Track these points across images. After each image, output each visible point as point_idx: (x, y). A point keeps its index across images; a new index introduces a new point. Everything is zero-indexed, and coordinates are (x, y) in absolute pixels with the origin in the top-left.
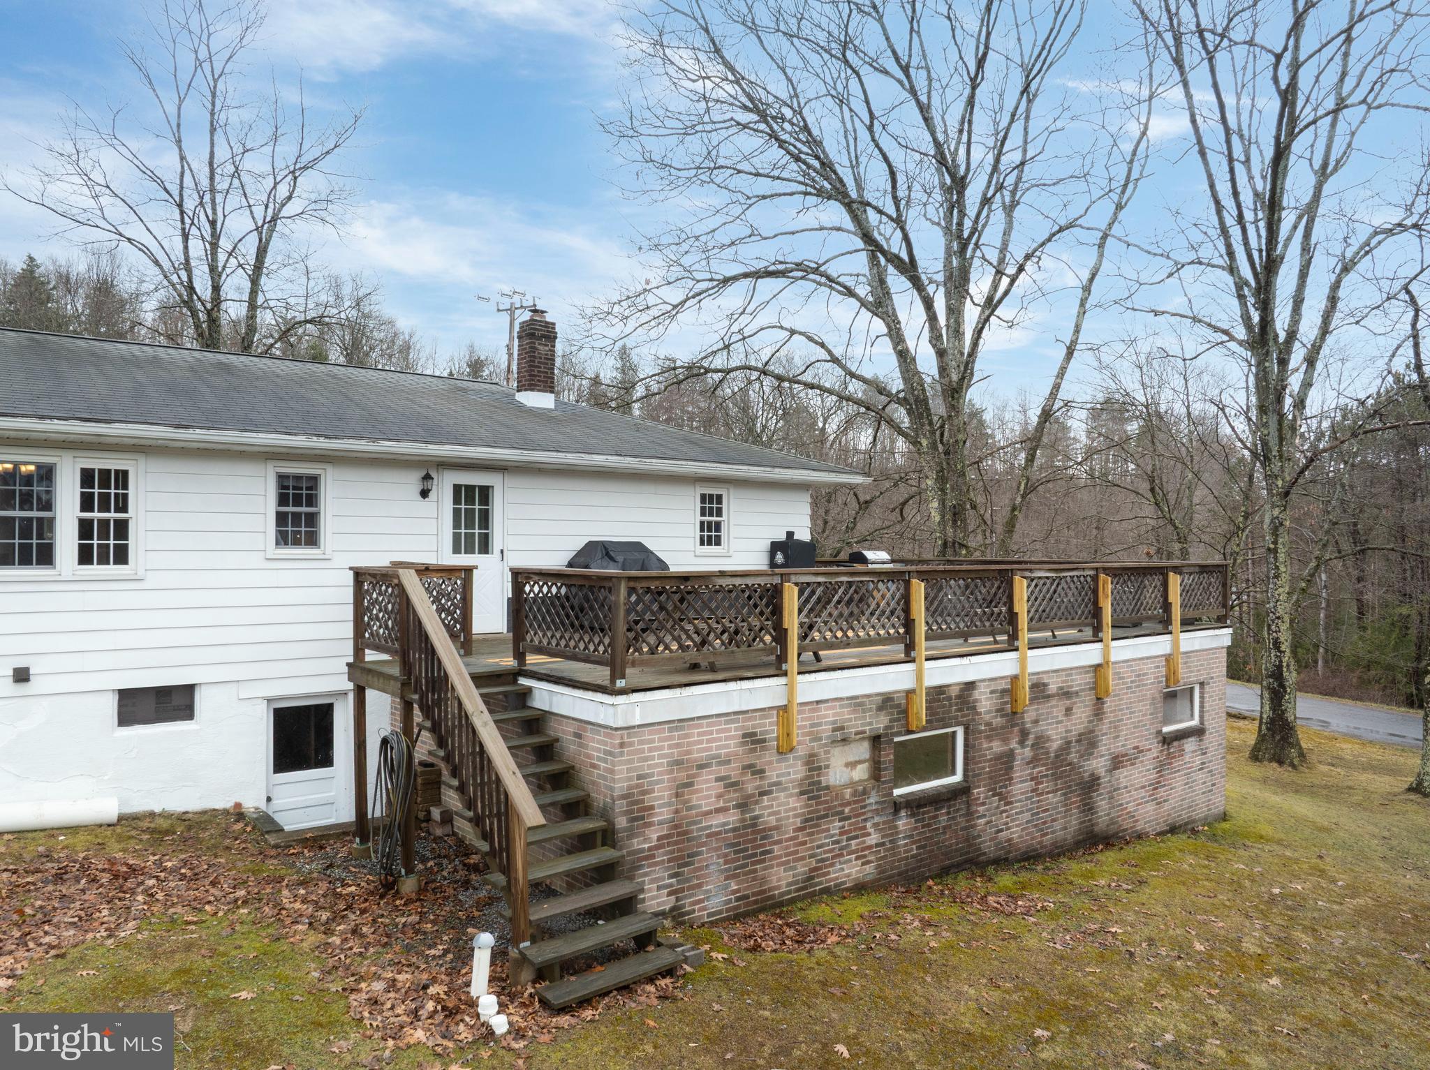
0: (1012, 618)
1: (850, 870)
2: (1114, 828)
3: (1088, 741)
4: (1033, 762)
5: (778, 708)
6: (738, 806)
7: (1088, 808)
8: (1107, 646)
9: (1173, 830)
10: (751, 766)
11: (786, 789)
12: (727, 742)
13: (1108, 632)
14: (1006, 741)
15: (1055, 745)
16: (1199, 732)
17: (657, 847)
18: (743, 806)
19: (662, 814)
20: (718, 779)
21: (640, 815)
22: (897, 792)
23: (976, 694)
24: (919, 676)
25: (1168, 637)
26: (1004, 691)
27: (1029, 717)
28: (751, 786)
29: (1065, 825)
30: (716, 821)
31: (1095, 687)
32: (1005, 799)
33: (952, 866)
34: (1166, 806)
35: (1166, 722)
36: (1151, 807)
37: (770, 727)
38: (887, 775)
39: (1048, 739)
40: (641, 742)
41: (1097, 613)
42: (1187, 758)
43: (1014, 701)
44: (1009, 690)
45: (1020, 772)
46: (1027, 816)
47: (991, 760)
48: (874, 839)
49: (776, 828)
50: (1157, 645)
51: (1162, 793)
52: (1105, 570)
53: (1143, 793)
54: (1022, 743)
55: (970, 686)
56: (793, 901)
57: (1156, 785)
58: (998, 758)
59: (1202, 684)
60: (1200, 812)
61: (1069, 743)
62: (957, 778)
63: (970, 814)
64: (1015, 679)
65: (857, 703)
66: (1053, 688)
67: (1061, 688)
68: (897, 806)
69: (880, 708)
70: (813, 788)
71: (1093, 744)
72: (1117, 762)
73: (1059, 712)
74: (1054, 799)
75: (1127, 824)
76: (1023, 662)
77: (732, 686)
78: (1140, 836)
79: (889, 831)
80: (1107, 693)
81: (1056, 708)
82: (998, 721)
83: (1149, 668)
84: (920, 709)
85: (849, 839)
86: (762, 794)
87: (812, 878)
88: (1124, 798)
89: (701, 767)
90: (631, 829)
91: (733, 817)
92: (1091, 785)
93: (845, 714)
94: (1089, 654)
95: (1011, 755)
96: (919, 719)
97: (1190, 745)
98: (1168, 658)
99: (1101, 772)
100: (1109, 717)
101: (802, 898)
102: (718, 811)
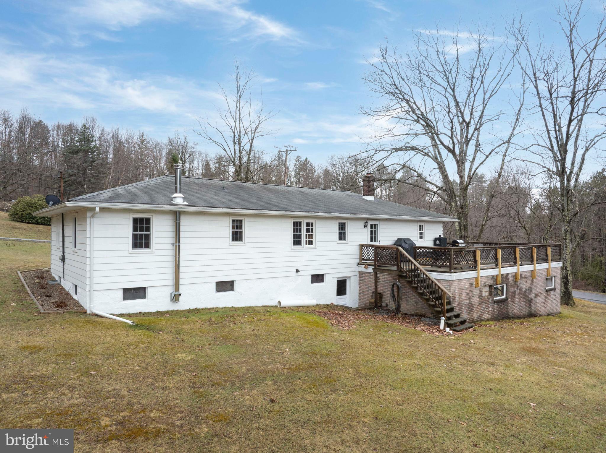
0: (515, 258)
1: (486, 316)
2: (535, 313)
3: (530, 290)
4: (519, 294)
5: (475, 278)
7: (530, 307)
8: (535, 266)
9: (548, 315)
10: (471, 290)
11: (476, 296)
12: (466, 285)
13: (535, 262)
14: (514, 288)
15: (524, 290)
16: (554, 289)
17: (457, 306)
18: (469, 299)
19: (457, 299)
20: (466, 293)
21: (454, 298)
22: (495, 299)
23: (509, 276)
24: (500, 271)
25: (547, 264)
26: (514, 276)
27: (519, 282)
28: (471, 295)
29: (525, 311)
30: (465, 302)
31: (532, 276)
32: (514, 302)
33: (504, 318)
34: (547, 309)
35: (547, 286)
36: (543, 308)
37: (473, 282)
38: (493, 294)
39: (522, 289)
40: (455, 284)
41: (532, 257)
42: (551, 296)
43: (516, 278)
44: (515, 275)
45: (517, 296)
46: (518, 307)
47: (511, 293)
48: (490, 309)
49: (474, 304)
50: (545, 266)
51: (546, 305)
52: (534, 246)
53: (542, 304)
54: (517, 289)
55: (508, 274)
56: (477, 321)
57: (545, 303)
58: (513, 292)
59: (555, 277)
60: (555, 311)
61: (526, 290)
62: (504, 297)
63: (507, 305)
64: (516, 273)
65: (488, 277)
66: (523, 276)
67: (525, 276)
68: (494, 302)
69: (492, 279)
70: (480, 296)
71: (531, 291)
72: (536, 296)
73: (524, 282)
74: (523, 304)
75: (538, 312)
76: (518, 269)
77: (468, 272)
78: (541, 315)
79: (493, 307)
80: (535, 277)
81: (524, 280)
82: (513, 283)
83: (543, 271)
84: (500, 279)
85: (486, 308)
86: (473, 297)
87: (480, 317)
88: (538, 305)
89: (463, 290)
90: (453, 302)
91: (467, 301)
92: (530, 301)
93: (486, 280)
94: (530, 267)
95: (515, 292)
96: (500, 282)
97: (552, 293)
98: (547, 269)
99: (533, 298)
100: (535, 284)
101: (479, 321)
102: (466, 299)
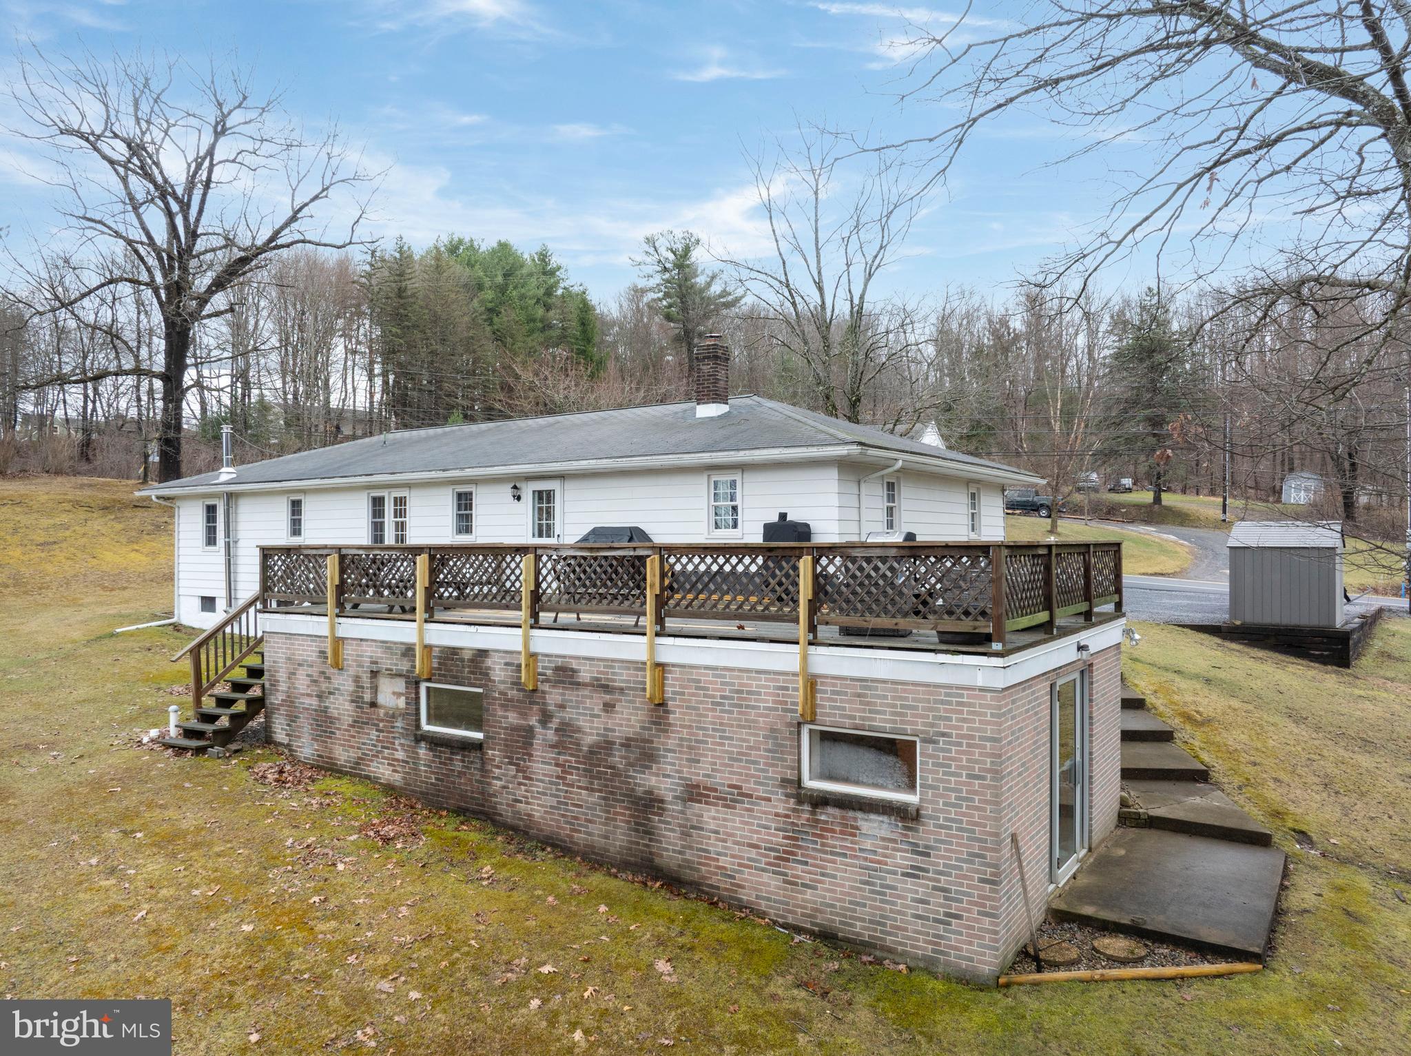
1: (385, 771)
3: (646, 755)
4: (559, 747)
6: (318, 696)
7: (644, 830)
10: (323, 673)
11: (342, 695)
12: (308, 652)
13: (650, 625)
14: (523, 715)
15: (589, 739)
17: (281, 705)
18: (320, 697)
19: (283, 687)
20: (308, 675)
22: (427, 728)
23: (489, 662)
24: (419, 633)
26: (520, 665)
27: (552, 700)
28: (324, 686)
29: (608, 835)
30: (307, 701)
32: (524, 772)
34: (810, 895)
36: (771, 880)
39: (580, 730)
42: (867, 843)
44: (530, 665)
45: (541, 752)
46: (551, 801)
47: (506, 728)
48: (401, 755)
49: (338, 719)
51: (798, 870)
53: (751, 853)
54: (543, 723)
57: (784, 855)
58: (515, 729)
61: (610, 743)
63: (484, 771)
65: (386, 645)
66: (585, 676)
67: (598, 679)
68: (422, 738)
70: (359, 700)
71: (651, 759)
72: (697, 794)
73: (594, 704)
74: (588, 798)
76: (524, 640)
79: (413, 754)
81: (590, 700)
82: (514, 694)
85: (383, 747)
86: (330, 693)
87: (358, 764)
88: (712, 845)
89: (300, 665)
91: (314, 702)
92: (647, 803)
93: (379, 653)
95: (530, 731)
97: (875, 825)
99: (667, 795)
100: (681, 733)
101: (353, 775)
102: (308, 695)
